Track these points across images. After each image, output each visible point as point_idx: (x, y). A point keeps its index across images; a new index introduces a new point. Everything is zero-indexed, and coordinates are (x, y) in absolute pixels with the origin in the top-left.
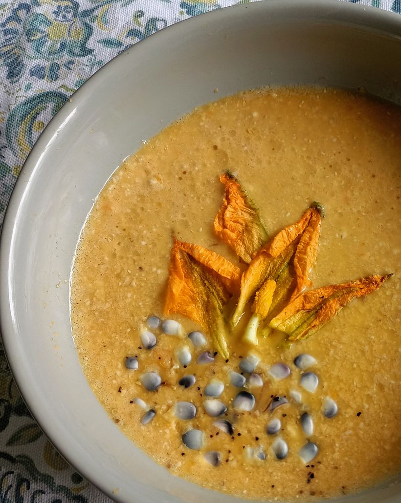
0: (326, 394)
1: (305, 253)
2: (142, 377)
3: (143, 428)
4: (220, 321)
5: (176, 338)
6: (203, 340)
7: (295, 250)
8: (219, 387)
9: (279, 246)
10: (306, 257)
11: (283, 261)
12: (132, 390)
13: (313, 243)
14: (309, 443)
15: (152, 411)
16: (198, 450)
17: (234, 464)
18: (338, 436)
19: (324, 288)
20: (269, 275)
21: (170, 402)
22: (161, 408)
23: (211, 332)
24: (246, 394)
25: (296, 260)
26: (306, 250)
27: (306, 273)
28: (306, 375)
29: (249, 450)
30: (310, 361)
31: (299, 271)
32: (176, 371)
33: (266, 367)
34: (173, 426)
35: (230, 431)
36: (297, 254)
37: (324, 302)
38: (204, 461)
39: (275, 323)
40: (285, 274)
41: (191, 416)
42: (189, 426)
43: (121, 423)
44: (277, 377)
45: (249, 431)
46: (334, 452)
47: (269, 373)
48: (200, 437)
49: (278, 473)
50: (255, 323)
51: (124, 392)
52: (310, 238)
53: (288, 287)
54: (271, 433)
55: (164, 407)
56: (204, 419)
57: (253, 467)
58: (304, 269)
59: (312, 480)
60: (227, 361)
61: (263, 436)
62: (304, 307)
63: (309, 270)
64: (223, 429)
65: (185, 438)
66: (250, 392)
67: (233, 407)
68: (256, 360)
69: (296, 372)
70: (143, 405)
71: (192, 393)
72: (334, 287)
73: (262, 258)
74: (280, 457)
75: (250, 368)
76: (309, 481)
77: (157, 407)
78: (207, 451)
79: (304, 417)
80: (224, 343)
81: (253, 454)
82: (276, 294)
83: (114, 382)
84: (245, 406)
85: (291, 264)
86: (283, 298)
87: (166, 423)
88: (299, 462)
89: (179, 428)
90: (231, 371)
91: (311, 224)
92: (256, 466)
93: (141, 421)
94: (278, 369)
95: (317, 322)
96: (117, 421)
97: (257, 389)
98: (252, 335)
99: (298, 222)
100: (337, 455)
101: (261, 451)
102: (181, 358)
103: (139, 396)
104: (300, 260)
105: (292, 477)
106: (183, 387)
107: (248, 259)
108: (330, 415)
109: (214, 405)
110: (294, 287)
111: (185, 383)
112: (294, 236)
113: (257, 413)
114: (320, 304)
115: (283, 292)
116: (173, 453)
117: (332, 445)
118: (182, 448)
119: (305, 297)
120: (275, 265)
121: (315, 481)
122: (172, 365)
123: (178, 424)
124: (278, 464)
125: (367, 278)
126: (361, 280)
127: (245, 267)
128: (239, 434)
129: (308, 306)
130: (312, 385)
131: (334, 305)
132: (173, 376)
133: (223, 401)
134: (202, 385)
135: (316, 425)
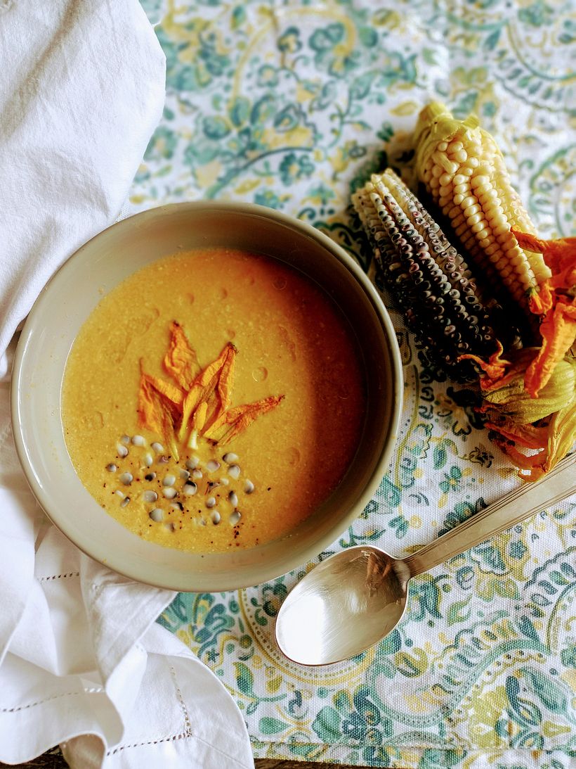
0: (246, 478)
1: (225, 382)
2: (119, 476)
3: (122, 510)
4: (172, 434)
5: (142, 448)
6: (161, 448)
7: (219, 379)
8: (172, 479)
9: (208, 378)
10: (226, 385)
11: (211, 387)
12: (113, 485)
13: (230, 374)
14: (236, 511)
15: (128, 498)
16: (161, 522)
17: (185, 529)
18: (254, 505)
19: (241, 406)
20: (202, 398)
21: (139, 491)
22: (133, 496)
23: (166, 443)
24: (190, 483)
25: (220, 387)
26: (226, 379)
27: (228, 396)
28: (232, 466)
29: (194, 520)
30: (233, 457)
31: (222, 395)
32: (143, 470)
33: (204, 464)
34: (143, 507)
35: (182, 508)
36: (220, 383)
37: (241, 416)
38: (165, 529)
39: (208, 434)
40: (213, 397)
41: (154, 500)
42: (153, 507)
43: (107, 507)
44: (212, 471)
45: (194, 507)
46: (250, 516)
47: (206, 468)
48: (160, 514)
49: (215, 533)
50: (194, 435)
51: (107, 486)
52: (229, 370)
53: (215, 406)
54: (209, 507)
55: (136, 495)
56: (163, 501)
57: (198, 530)
58: (226, 393)
59: (238, 536)
60: (178, 463)
61: (204, 509)
62: (227, 420)
63: (230, 393)
64: (176, 507)
65: (151, 515)
66: (193, 481)
67: (183, 492)
68: (196, 460)
69: (225, 465)
70: (121, 495)
71: (154, 484)
72: (248, 406)
73: (196, 387)
74: (215, 523)
75: (193, 466)
76: (235, 537)
77: (131, 495)
78: (166, 522)
79: (231, 494)
80: (175, 450)
81: (197, 522)
82: (208, 411)
83: (100, 480)
84: (190, 491)
85: (216, 389)
86: (213, 414)
87: (138, 506)
88: (229, 525)
89: (147, 508)
90: (180, 469)
91: (228, 359)
92: (199, 530)
93: (121, 505)
94: (212, 465)
95: (236, 431)
96: (104, 506)
97: (198, 479)
98: (193, 444)
99: (219, 358)
100: (253, 518)
101: (202, 519)
102: (146, 463)
103: (118, 489)
104: (223, 387)
105: (224, 535)
106: (148, 481)
107: (187, 388)
108: (248, 492)
109: (169, 492)
110: (219, 407)
111: (149, 478)
112: (217, 370)
113: (199, 495)
114: (238, 418)
115: (212, 410)
116: (144, 525)
117: (250, 511)
118: (150, 521)
119: (228, 414)
120: (206, 391)
121: (240, 536)
122: (140, 467)
123: (145, 505)
124: (215, 528)
125: (270, 399)
126: (266, 400)
127: (185, 394)
128: (188, 511)
129: (230, 420)
130: (235, 473)
131: (248, 419)
132: (141, 474)
133: (175, 489)
134: (160, 479)
135: (239, 500)
